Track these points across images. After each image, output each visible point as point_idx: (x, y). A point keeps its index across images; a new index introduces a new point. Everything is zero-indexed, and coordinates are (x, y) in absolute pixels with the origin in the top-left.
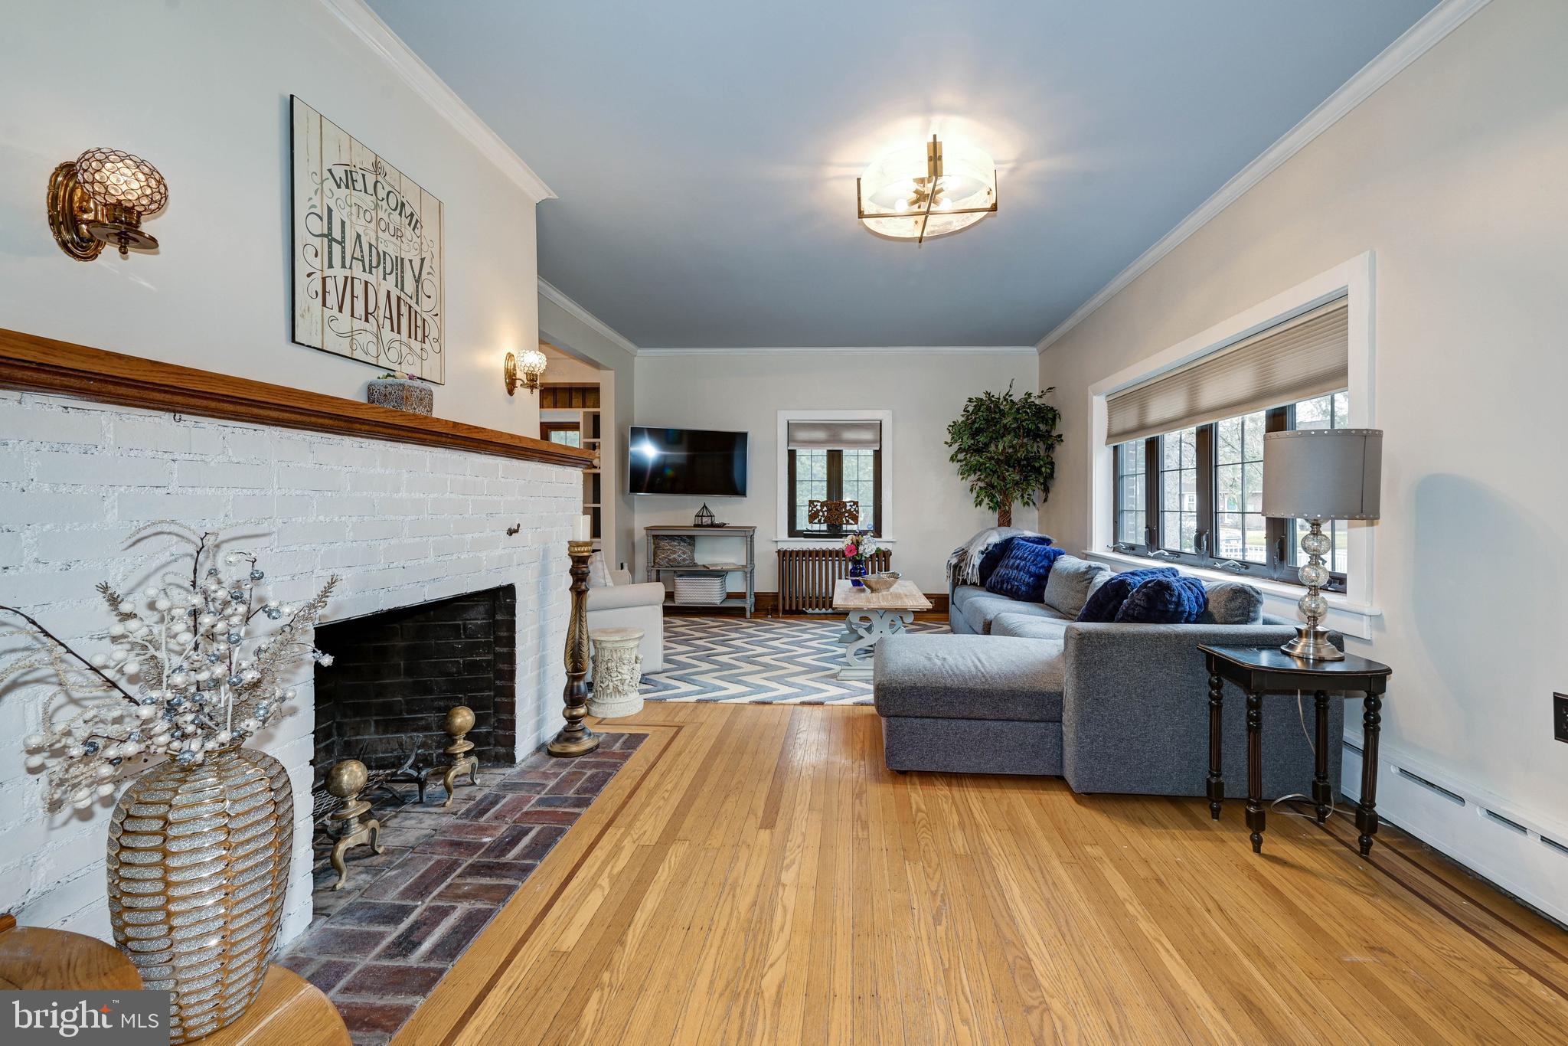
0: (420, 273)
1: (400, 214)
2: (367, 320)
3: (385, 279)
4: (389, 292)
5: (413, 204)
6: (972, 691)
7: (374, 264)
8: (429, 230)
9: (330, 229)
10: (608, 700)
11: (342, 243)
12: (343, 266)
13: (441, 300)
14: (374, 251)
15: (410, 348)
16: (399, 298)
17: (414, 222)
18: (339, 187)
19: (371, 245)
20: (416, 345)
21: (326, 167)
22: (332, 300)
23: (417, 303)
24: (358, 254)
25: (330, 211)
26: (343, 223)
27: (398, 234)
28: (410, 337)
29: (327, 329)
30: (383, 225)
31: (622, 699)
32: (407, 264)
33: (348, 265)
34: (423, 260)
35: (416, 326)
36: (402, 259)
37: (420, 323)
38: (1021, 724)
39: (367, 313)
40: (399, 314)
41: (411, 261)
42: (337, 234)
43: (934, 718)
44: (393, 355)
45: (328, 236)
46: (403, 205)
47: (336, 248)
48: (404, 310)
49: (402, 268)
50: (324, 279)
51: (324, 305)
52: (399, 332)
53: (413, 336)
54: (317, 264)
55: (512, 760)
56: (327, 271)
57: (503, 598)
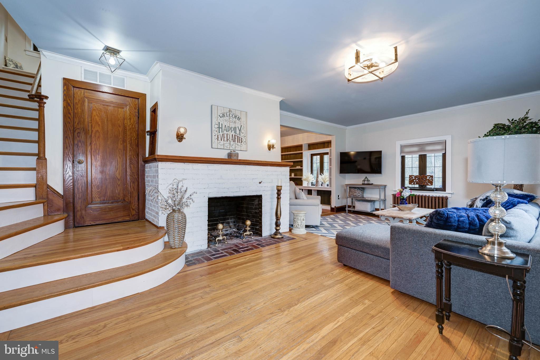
0: (241, 129)
1: (235, 118)
2: (227, 141)
3: (231, 132)
4: (232, 135)
5: (238, 114)
6: (363, 242)
7: (229, 130)
8: (243, 119)
9: (219, 126)
10: (295, 229)
11: (222, 128)
12: (222, 132)
13: (246, 133)
14: (229, 127)
15: (238, 145)
16: (235, 135)
17: (239, 119)
18: (221, 118)
19: (228, 126)
20: (239, 144)
21: (218, 115)
22: (219, 139)
23: (240, 135)
24: (225, 129)
25: (219, 123)
26: (222, 124)
27: (235, 122)
28: (238, 142)
29: (218, 144)
30: (231, 122)
31: (298, 229)
32: (237, 128)
33: (223, 131)
34: (241, 126)
35: (239, 140)
36: (236, 127)
37: (240, 139)
38: (380, 258)
39: (227, 140)
40: (235, 138)
41: (238, 127)
42: (221, 127)
43: (352, 249)
44: (233, 147)
45: (219, 128)
46: (236, 116)
47: (220, 129)
48: (236, 137)
49: (236, 129)
50: (218, 136)
51: (218, 140)
52: (235, 142)
53: (239, 142)
54: (216, 133)
55: (261, 235)
56: (219, 134)
57: (259, 197)
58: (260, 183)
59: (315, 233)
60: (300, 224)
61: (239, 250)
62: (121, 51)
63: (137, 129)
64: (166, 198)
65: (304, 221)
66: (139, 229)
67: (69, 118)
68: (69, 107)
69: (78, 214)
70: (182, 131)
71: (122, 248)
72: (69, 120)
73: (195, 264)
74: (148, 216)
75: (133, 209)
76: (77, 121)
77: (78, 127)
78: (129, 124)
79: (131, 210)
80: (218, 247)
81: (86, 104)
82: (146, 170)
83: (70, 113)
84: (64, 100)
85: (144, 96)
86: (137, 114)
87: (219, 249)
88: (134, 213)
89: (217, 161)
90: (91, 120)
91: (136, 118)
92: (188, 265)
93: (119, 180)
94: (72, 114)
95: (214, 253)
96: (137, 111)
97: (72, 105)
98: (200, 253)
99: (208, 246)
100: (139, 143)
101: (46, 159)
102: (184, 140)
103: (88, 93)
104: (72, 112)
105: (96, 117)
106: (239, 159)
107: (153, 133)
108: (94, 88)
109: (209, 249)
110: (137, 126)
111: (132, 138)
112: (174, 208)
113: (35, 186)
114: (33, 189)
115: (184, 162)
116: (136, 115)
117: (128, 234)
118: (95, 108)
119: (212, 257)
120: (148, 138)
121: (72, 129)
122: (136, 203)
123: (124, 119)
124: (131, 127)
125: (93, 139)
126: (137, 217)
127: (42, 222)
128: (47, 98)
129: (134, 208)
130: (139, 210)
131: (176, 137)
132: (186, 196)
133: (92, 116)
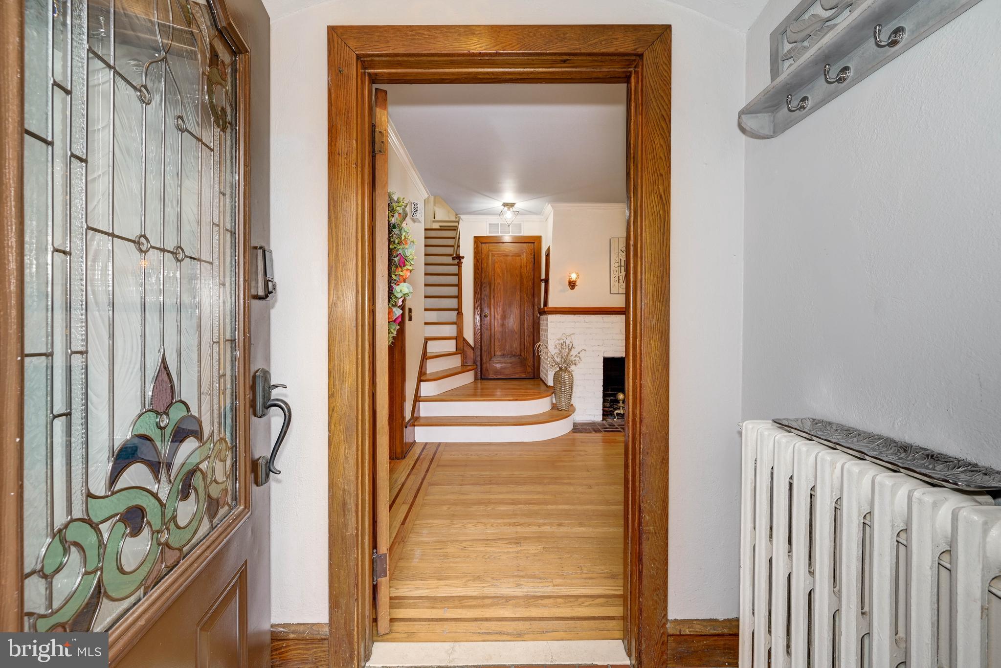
9: (620, 264)
12: (624, 272)
18: (623, 253)
21: (619, 250)
22: (620, 281)
25: (620, 260)
26: (624, 261)
29: (619, 289)
42: (622, 265)
45: (620, 266)
47: (622, 268)
50: (618, 277)
51: (618, 283)
54: (617, 274)
56: (620, 274)
62: (515, 204)
63: (532, 277)
64: (553, 354)
66: (531, 386)
67: (478, 273)
68: (478, 264)
69: (484, 366)
70: (574, 277)
72: (478, 275)
74: (542, 375)
75: (529, 366)
76: (483, 275)
77: (484, 281)
78: (525, 272)
79: (527, 367)
80: (616, 422)
81: (490, 258)
82: (541, 322)
83: (478, 269)
84: (475, 257)
85: (539, 238)
86: (533, 260)
87: (615, 424)
88: (529, 370)
89: (614, 311)
90: (494, 273)
91: (532, 264)
92: (574, 432)
93: (516, 333)
94: (480, 269)
95: (608, 426)
96: (533, 257)
97: (480, 261)
98: (593, 424)
99: (603, 419)
100: (534, 293)
101: (462, 314)
102: (576, 287)
103: (492, 247)
104: (480, 267)
105: (498, 269)
107: (547, 281)
108: (494, 241)
109: (604, 422)
110: (532, 274)
111: (528, 288)
112: (560, 366)
113: (456, 339)
114: (454, 341)
115: (575, 314)
116: (531, 261)
117: (521, 389)
118: (497, 260)
119: (602, 430)
120: (543, 285)
121: (479, 283)
122: (532, 359)
123: (521, 268)
124: (527, 275)
125: (496, 292)
126: (532, 376)
127: (460, 370)
128: (463, 257)
129: (529, 364)
130: (534, 367)
131: (568, 283)
132: (574, 352)
133: (494, 269)
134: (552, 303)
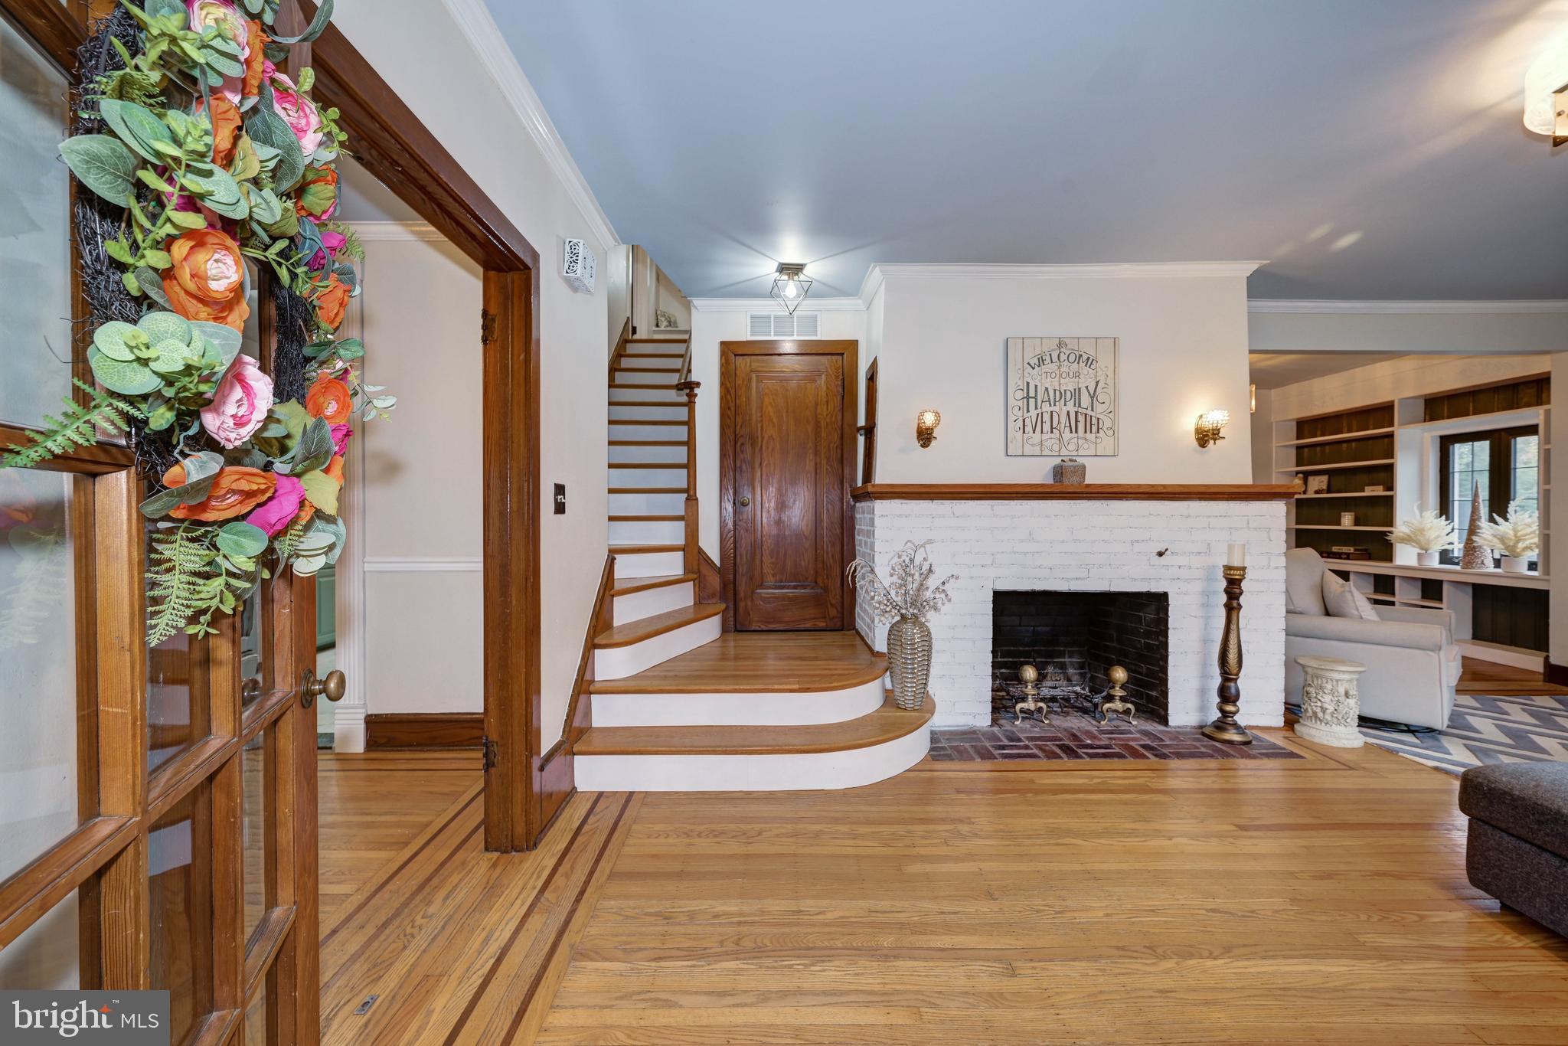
0: (1095, 391)
1: (1078, 363)
2: (1052, 432)
3: (1065, 405)
4: (1068, 412)
5: (1088, 349)
7: (1057, 399)
8: (1104, 361)
9: (1028, 393)
11: (1035, 398)
12: (1036, 408)
13: (1115, 400)
14: (1057, 392)
15: (1086, 439)
16: (1076, 413)
17: (1090, 362)
18: (1033, 368)
19: (1055, 391)
20: (1091, 437)
21: (1026, 362)
22: (1029, 429)
23: (1092, 410)
24: (1046, 398)
25: (1028, 383)
26: (1036, 386)
27: (1076, 375)
28: (1086, 432)
29: (1026, 445)
30: (1064, 375)
32: (1084, 390)
33: (1039, 407)
34: (1097, 382)
35: (1091, 425)
36: (1079, 389)
37: (1094, 421)
39: (1052, 428)
40: (1077, 421)
41: (1087, 387)
42: (1032, 394)
44: (1072, 447)
45: (1028, 397)
46: (1081, 356)
47: (1032, 401)
48: (1081, 418)
49: (1080, 393)
50: (1024, 420)
51: (1024, 432)
52: (1076, 432)
53: (1088, 431)
54: (1020, 413)
55: (1164, 720)
56: (1026, 415)
57: (1160, 601)
58: (1160, 554)
59: (1405, 755)
60: (1331, 708)
61: (1079, 751)
62: (805, 265)
63: (840, 423)
64: (887, 585)
65: (1352, 702)
66: (838, 652)
67: (729, 417)
68: (729, 397)
69: (742, 605)
70: (929, 419)
71: (796, 687)
72: (729, 421)
73: (950, 758)
74: (860, 624)
75: (832, 605)
76: (739, 420)
77: (741, 433)
78: (825, 414)
79: (829, 606)
80: (1022, 730)
81: (754, 385)
82: (858, 516)
83: (729, 408)
84: (722, 384)
85: (854, 344)
86: (841, 389)
87: (1021, 736)
88: (833, 612)
89: (1017, 493)
90: (761, 416)
91: (839, 398)
92: (935, 758)
93: (806, 538)
94: (733, 409)
95: (1006, 742)
96: (840, 383)
97: (733, 391)
98: (970, 734)
99: (994, 721)
100: (843, 456)
101: (697, 499)
102: (933, 443)
103: (756, 363)
104: (732, 405)
105: (770, 408)
106: (1087, 482)
107: (870, 431)
108: (765, 351)
109: (995, 729)
110: (839, 417)
111: (831, 445)
112: (904, 611)
113: (684, 550)
114: (680, 554)
115: (932, 499)
116: (838, 391)
117: (816, 659)
118: (767, 391)
119: (996, 752)
120: (861, 440)
121: (732, 437)
122: (838, 591)
123: (817, 404)
124: (828, 420)
125: (765, 455)
126: (839, 624)
127: (690, 616)
128: (698, 384)
129: (833, 602)
130: (842, 607)
131: (916, 434)
132: (933, 583)
133: (762, 408)
134: (883, 476)
